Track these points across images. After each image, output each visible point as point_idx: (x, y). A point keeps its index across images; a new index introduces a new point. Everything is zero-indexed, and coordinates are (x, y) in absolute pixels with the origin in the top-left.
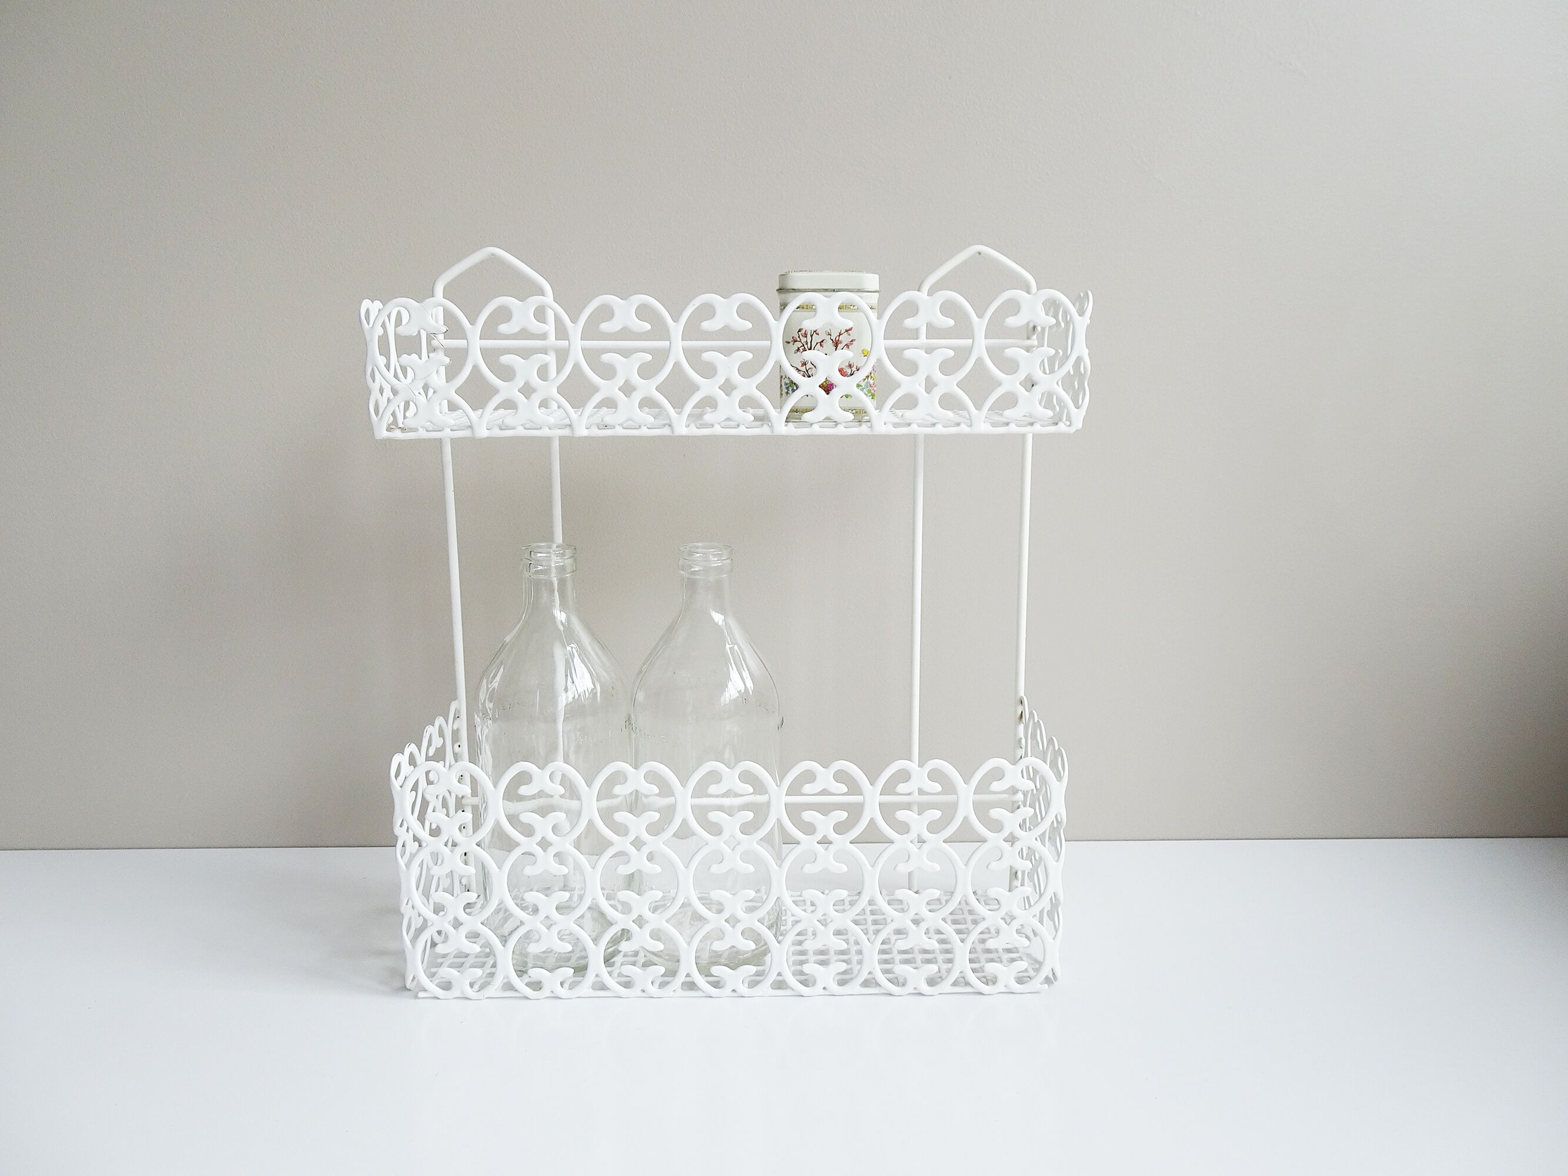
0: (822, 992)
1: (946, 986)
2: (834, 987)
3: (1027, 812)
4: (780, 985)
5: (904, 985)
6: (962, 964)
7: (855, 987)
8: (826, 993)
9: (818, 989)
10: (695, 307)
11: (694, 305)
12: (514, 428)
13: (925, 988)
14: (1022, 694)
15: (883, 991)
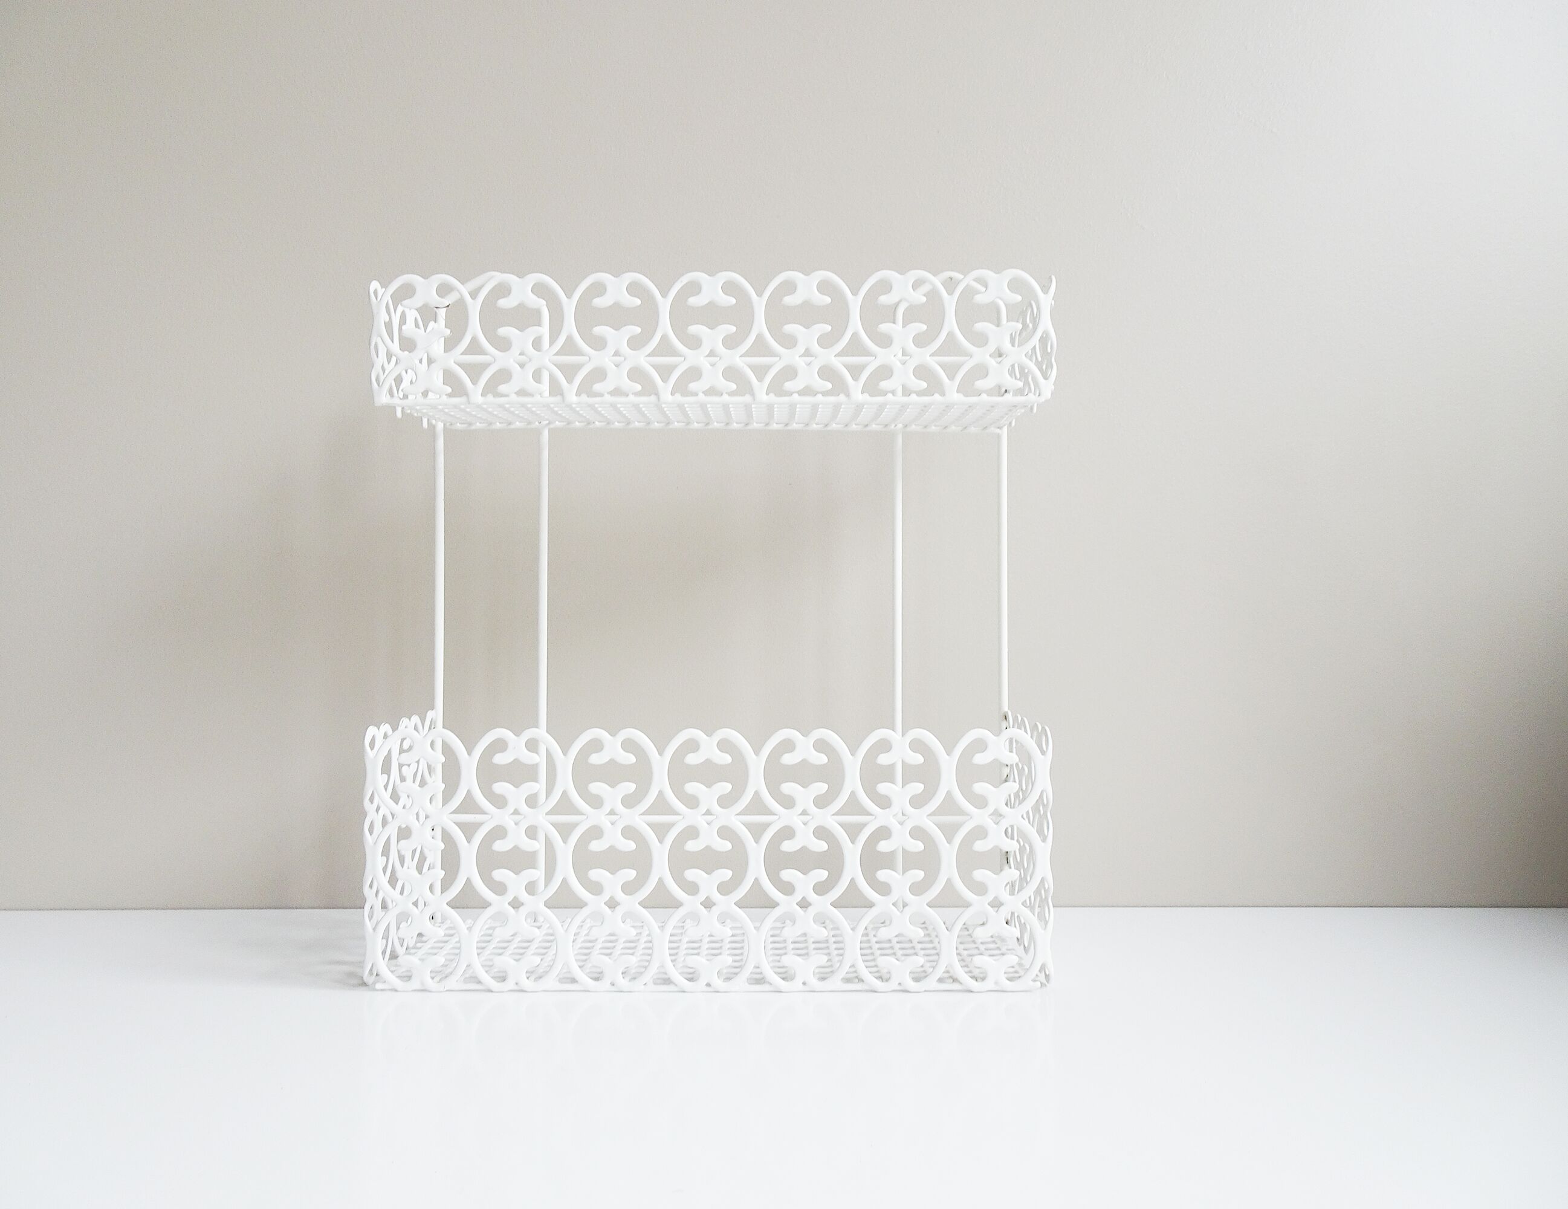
0: (801, 987)
1: (931, 983)
2: (814, 982)
3: (1012, 787)
4: (759, 980)
5: (887, 980)
6: (949, 958)
7: (835, 983)
8: (806, 988)
9: (797, 984)
10: (683, 284)
11: (682, 282)
12: (507, 396)
13: (911, 985)
14: (1006, 708)
15: (866, 987)
